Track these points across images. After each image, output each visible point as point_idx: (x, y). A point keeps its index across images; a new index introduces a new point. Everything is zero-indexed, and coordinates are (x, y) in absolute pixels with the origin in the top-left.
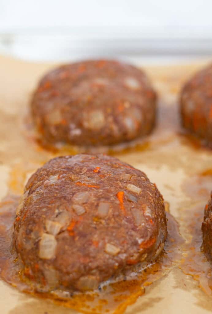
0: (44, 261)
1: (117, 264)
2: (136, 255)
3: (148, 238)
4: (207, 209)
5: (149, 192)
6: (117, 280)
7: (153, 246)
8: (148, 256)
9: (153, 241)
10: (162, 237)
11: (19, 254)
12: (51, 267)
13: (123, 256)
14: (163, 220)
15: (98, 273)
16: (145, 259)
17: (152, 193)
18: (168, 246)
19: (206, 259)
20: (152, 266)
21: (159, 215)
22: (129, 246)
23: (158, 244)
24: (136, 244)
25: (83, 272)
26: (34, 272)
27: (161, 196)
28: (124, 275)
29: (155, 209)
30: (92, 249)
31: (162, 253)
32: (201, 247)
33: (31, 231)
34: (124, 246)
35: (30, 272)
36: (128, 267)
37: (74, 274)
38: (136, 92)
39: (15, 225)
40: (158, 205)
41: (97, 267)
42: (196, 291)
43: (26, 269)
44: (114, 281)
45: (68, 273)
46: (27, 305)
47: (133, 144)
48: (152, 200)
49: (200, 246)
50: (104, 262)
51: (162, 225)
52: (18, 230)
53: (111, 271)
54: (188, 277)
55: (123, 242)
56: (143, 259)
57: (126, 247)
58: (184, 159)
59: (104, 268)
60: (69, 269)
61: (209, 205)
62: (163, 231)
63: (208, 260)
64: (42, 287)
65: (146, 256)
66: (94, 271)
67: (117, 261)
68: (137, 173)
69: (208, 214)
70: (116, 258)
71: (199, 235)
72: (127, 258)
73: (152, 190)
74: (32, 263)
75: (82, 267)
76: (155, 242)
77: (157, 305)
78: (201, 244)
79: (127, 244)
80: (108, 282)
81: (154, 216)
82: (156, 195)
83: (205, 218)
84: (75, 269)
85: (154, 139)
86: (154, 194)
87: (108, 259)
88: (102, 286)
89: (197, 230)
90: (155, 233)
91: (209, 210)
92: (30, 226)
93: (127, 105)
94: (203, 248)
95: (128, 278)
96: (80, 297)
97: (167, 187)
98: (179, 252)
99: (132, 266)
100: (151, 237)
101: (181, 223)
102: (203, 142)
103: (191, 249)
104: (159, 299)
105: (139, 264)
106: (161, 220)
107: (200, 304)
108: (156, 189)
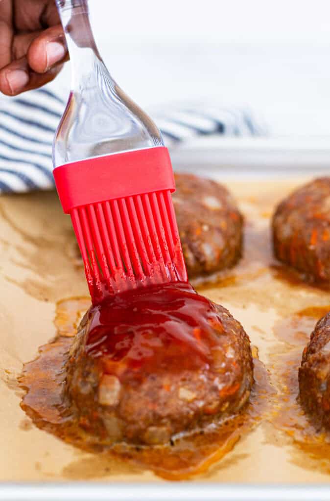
0: (105, 408)
1: (192, 413)
2: (216, 404)
3: (230, 383)
4: (305, 353)
5: (232, 330)
6: (193, 432)
7: (236, 394)
8: (229, 406)
9: (237, 387)
10: (248, 384)
11: (73, 402)
12: (113, 414)
13: (201, 404)
14: (248, 364)
15: (169, 423)
16: (227, 409)
17: (236, 332)
18: (254, 396)
19: (303, 412)
20: (235, 418)
21: (244, 357)
22: (207, 391)
23: (242, 392)
24: (215, 389)
25: (151, 420)
26: (91, 421)
27: (246, 337)
28: (201, 426)
29: (240, 350)
30: (162, 393)
31: (247, 403)
32: (297, 399)
33: (89, 373)
34: (200, 391)
35: (87, 422)
36: (205, 418)
37: (141, 423)
38: (217, 213)
39: (68, 368)
40: (243, 346)
41: (169, 416)
42: (291, 448)
43: (82, 419)
44: (188, 434)
45: (133, 422)
46: (85, 461)
47: (213, 278)
48: (236, 339)
49: (295, 398)
50: (177, 409)
51: (248, 371)
52: (72, 373)
53: (185, 421)
54: (280, 432)
55: (200, 387)
56: (223, 409)
57: (203, 392)
58: (277, 296)
59: (177, 416)
60: (135, 417)
61: (307, 348)
62: (248, 377)
63: (305, 414)
64: (100, 440)
65: (227, 405)
66: (164, 421)
67: (192, 409)
68: (218, 309)
69: (307, 358)
70: (191, 405)
71: (296, 385)
72: (204, 406)
73: (237, 328)
74: (90, 410)
75: (151, 414)
76: (239, 389)
77: (242, 462)
78: (296, 395)
79: (205, 389)
80: (181, 435)
81: (238, 357)
82: (241, 333)
83: (302, 362)
84: (143, 417)
85: (238, 272)
86: (239, 333)
87: (182, 406)
88: (174, 438)
89: (292, 379)
90: (239, 379)
91: (307, 353)
92: (87, 368)
93: (205, 228)
94: (299, 400)
95: (206, 430)
96: (147, 451)
97: (255, 328)
98: (270, 404)
99: (211, 417)
100: (234, 383)
101: (272, 371)
102: (303, 277)
103: (284, 400)
104: (244, 456)
105: (219, 415)
106: (246, 363)
107: (295, 462)
108: (242, 328)
